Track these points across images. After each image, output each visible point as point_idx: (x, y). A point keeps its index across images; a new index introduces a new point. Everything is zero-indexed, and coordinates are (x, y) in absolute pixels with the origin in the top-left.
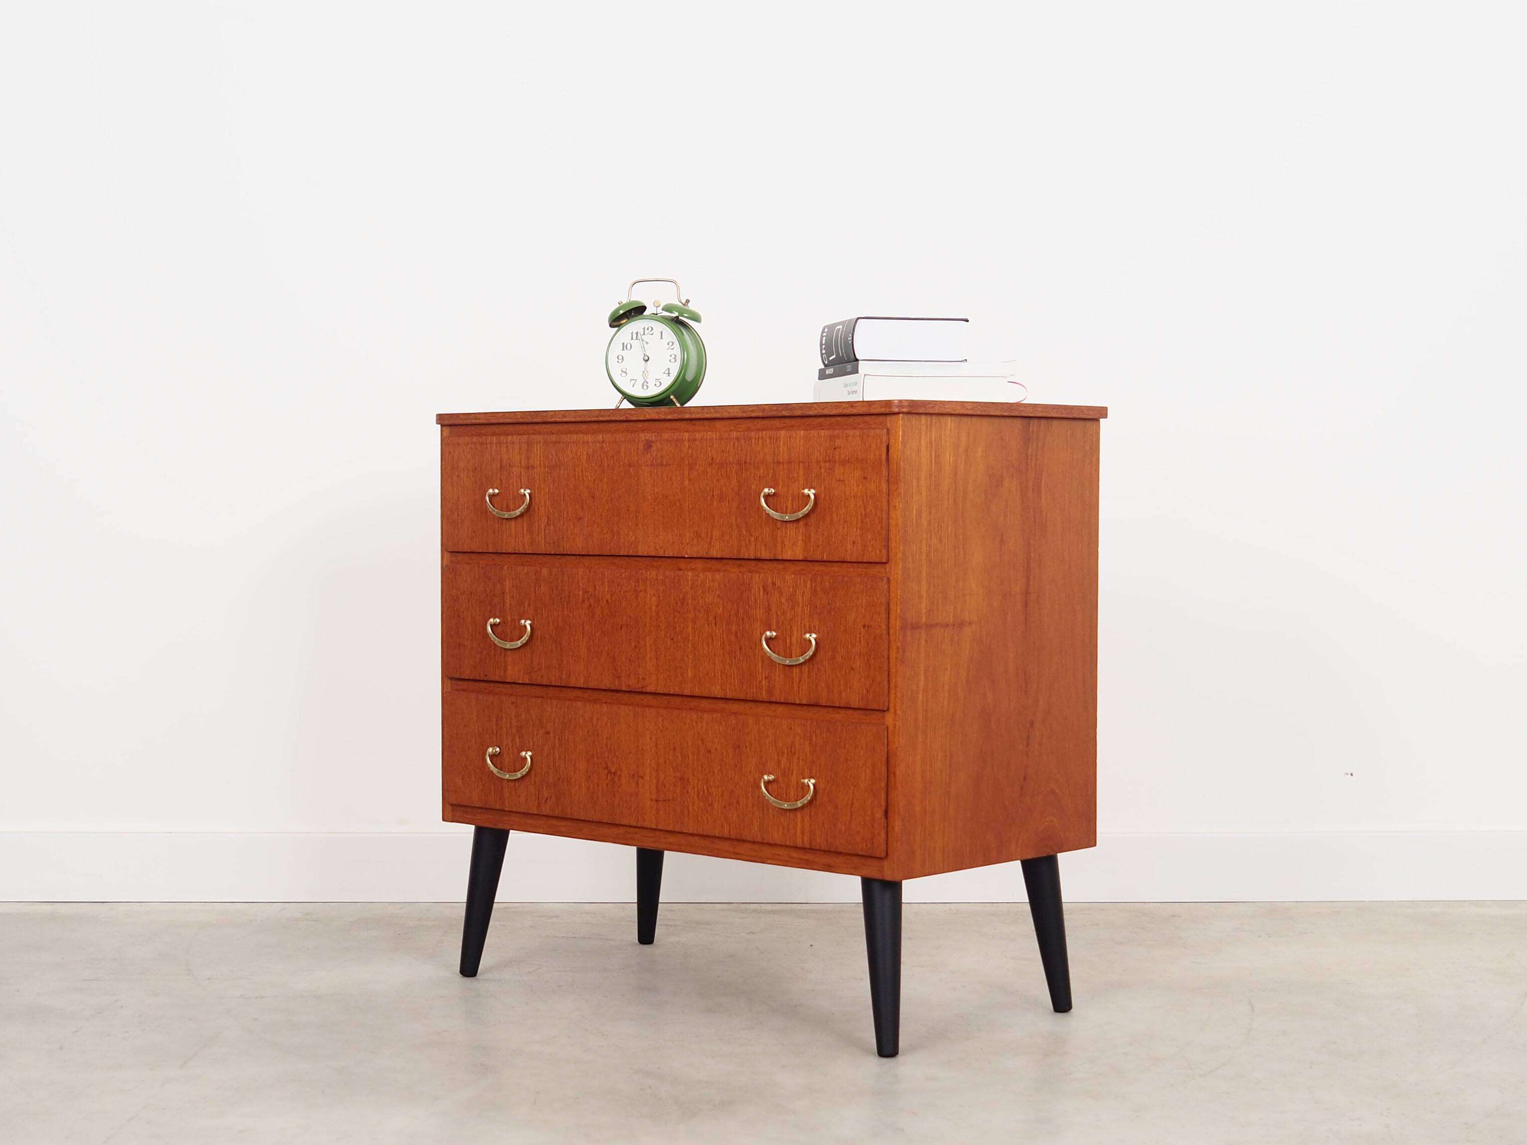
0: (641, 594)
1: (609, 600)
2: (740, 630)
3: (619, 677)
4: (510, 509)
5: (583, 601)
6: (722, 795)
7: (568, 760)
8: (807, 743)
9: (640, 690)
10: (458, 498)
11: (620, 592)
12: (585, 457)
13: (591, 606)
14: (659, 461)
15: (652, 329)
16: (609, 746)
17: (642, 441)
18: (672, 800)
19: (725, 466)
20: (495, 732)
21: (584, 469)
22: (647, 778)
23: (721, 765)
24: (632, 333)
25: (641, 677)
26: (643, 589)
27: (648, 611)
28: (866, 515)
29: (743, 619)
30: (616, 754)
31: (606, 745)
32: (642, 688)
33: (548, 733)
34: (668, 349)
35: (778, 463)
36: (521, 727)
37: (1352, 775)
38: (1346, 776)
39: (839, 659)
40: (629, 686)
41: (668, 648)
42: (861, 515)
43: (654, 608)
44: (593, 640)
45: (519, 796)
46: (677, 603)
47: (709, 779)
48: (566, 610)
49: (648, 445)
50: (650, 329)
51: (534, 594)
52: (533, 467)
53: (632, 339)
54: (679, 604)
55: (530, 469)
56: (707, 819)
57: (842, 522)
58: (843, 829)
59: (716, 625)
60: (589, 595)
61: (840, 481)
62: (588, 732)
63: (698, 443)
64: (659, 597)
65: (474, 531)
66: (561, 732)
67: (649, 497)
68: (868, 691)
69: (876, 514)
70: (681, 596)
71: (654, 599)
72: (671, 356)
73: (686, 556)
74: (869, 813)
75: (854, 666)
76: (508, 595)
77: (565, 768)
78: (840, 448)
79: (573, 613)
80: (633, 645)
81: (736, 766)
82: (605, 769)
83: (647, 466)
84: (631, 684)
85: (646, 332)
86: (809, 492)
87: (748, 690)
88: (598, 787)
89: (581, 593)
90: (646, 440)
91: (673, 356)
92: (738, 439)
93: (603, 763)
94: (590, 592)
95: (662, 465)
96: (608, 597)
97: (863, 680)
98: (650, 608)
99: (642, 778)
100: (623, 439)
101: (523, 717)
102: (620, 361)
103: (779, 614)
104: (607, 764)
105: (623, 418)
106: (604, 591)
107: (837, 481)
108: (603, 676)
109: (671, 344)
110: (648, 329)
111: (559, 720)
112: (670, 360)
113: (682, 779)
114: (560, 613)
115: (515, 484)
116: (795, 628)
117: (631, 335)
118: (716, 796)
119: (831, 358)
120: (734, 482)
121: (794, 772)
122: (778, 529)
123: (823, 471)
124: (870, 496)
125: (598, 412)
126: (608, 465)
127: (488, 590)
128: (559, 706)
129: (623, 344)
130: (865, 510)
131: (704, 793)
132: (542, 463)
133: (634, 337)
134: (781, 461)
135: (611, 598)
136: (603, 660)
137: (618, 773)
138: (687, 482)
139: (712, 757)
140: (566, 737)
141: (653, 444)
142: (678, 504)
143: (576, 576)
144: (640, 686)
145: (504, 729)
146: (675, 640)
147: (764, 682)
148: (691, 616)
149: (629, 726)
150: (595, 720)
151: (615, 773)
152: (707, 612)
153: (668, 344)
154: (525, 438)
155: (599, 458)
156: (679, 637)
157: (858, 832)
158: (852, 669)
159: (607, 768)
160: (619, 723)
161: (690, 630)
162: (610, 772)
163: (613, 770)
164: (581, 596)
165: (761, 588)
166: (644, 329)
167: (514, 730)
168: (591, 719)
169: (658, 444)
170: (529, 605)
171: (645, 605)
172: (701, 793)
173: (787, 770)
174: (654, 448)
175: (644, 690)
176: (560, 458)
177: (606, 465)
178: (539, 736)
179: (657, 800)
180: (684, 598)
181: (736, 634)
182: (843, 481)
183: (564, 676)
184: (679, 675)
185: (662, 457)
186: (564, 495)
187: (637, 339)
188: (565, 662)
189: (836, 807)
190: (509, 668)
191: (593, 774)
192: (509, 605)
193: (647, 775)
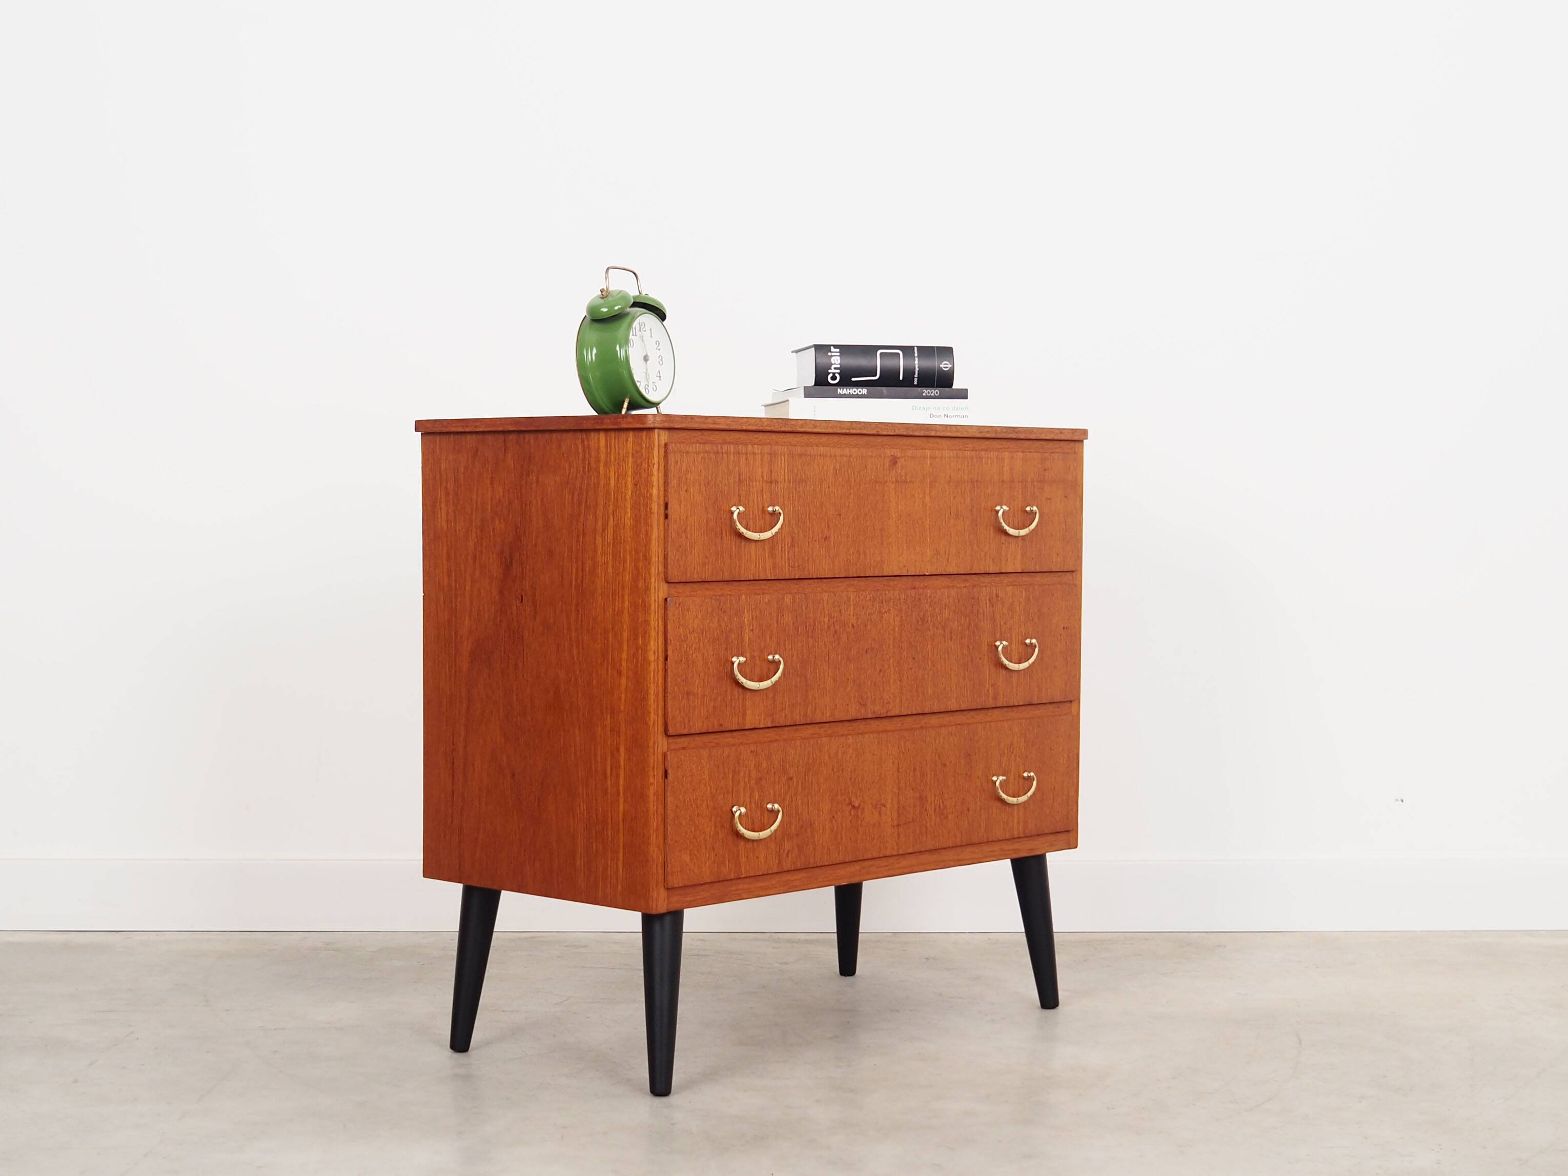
0: (885, 616)
1: (855, 625)
2: (973, 642)
3: (865, 705)
5: (829, 628)
6: (955, 806)
7: (812, 804)
8: (1022, 740)
9: (885, 715)
10: (687, 518)
11: (865, 614)
12: (832, 471)
13: (836, 632)
14: (903, 478)
16: (853, 780)
17: (888, 457)
18: (912, 821)
19: (959, 484)
20: (730, 789)
22: (889, 805)
23: (954, 777)
25: (886, 702)
27: (891, 632)
29: (974, 633)
30: (860, 787)
31: (850, 779)
32: (887, 712)
33: (791, 779)
35: (1003, 482)
36: (760, 779)
40: (874, 712)
41: (911, 669)
42: (1063, 530)
43: (897, 629)
44: (839, 668)
45: (757, 857)
46: (918, 622)
47: (944, 793)
49: (894, 461)
51: (776, 624)
52: (777, 482)
54: (920, 623)
56: (943, 832)
59: (951, 640)
62: (833, 769)
63: (938, 460)
64: (902, 617)
65: (707, 557)
66: (805, 775)
67: (894, 516)
70: (921, 614)
71: (898, 619)
73: (927, 574)
76: (747, 630)
77: (808, 813)
78: (1048, 469)
79: (818, 642)
80: (878, 669)
81: (967, 775)
82: (848, 805)
83: (892, 482)
84: (876, 710)
87: (978, 699)
88: (842, 825)
89: (826, 619)
90: (892, 456)
92: (972, 458)
93: (847, 799)
94: (835, 618)
96: (854, 621)
98: (894, 629)
99: (884, 806)
100: (870, 454)
101: (764, 765)
103: (1002, 624)
104: (850, 799)
105: (874, 432)
106: (850, 615)
108: (850, 706)
111: (803, 762)
113: (921, 798)
120: (968, 500)
122: (1002, 544)
125: (849, 424)
126: (857, 481)
127: (723, 625)
128: (803, 746)
132: (786, 476)
134: (1005, 480)
136: (849, 689)
138: (928, 499)
140: (810, 780)
141: (898, 460)
142: (920, 523)
143: (821, 601)
144: (885, 711)
145: (742, 784)
146: (916, 658)
147: (990, 690)
148: (930, 633)
149: (873, 754)
150: (840, 754)
151: (858, 807)
152: (944, 629)
154: (766, 449)
155: (846, 473)
156: (923, 655)
158: (1056, 667)
159: (850, 803)
160: (864, 753)
161: (929, 646)
162: (854, 807)
163: (857, 805)
165: (988, 601)
167: (753, 782)
168: (837, 753)
169: (903, 460)
170: (771, 638)
171: (889, 627)
172: (938, 808)
174: (899, 464)
175: (889, 714)
176: (806, 473)
177: (853, 480)
178: (780, 784)
179: (898, 826)
180: (924, 615)
183: (809, 713)
184: (920, 694)
185: (906, 474)
186: (810, 512)
188: (810, 697)
190: (749, 712)
191: (837, 813)
192: (749, 639)
193: (889, 801)
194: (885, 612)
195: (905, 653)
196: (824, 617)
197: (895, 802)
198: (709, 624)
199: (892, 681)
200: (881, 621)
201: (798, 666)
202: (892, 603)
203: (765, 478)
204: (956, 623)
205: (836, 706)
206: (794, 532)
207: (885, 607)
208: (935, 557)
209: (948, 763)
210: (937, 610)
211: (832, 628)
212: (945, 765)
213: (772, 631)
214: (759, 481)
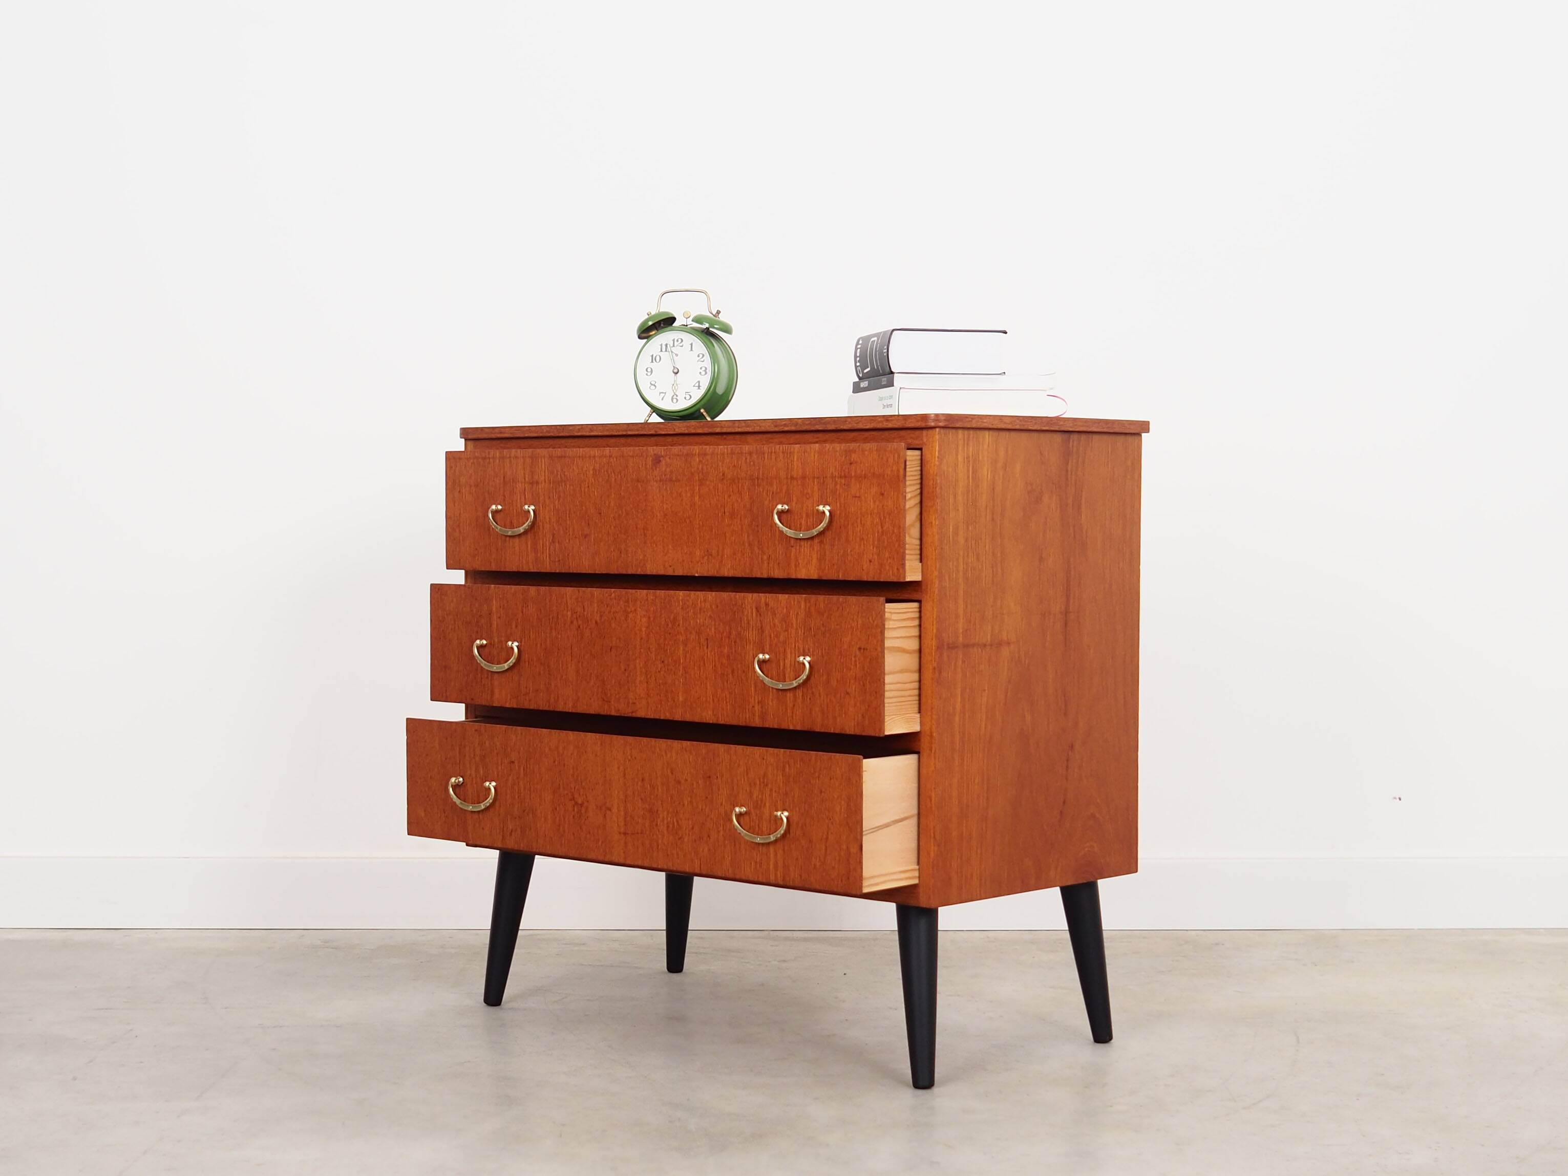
0: (631, 615)
1: (599, 621)
2: (732, 653)
3: (608, 702)
4: (514, 526)
5: (572, 622)
6: (693, 828)
7: (534, 791)
8: (780, 774)
11: (610, 612)
12: (591, 472)
13: (579, 627)
14: (668, 476)
15: (682, 340)
16: (575, 776)
17: (651, 456)
18: (641, 833)
19: (736, 481)
20: (458, 761)
21: (590, 484)
22: (615, 810)
23: (691, 797)
24: (661, 345)
25: (631, 702)
26: (633, 609)
27: (638, 632)
28: (883, 532)
29: (735, 642)
30: (583, 784)
33: (513, 762)
34: (698, 361)
35: (792, 478)
36: (485, 756)
37: (1400, 799)
38: (1395, 800)
39: (834, 683)
41: (659, 671)
42: (878, 532)
43: (644, 629)
44: (582, 663)
45: (483, 828)
46: (668, 625)
47: (678, 811)
48: (553, 631)
49: (657, 460)
50: (680, 341)
51: (521, 614)
52: (537, 483)
53: (661, 351)
54: (670, 625)
55: (535, 485)
56: (677, 853)
57: (858, 539)
58: (818, 864)
59: (707, 647)
60: (578, 616)
61: (856, 497)
62: (554, 762)
63: (708, 457)
64: (649, 618)
65: (477, 549)
66: (527, 762)
67: (658, 515)
68: (863, 716)
69: (893, 531)
70: (672, 617)
71: (644, 620)
72: (701, 368)
74: (844, 847)
75: (849, 690)
76: (495, 617)
77: (530, 799)
78: (856, 462)
79: (561, 634)
80: (623, 668)
81: (707, 798)
82: (571, 800)
83: (656, 481)
85: (676, 344)
86: (824, 509)
87: (740, 716)
88: (564, 819)
89: (569, 613)
90: (655, 455)
91: (704, 369)
92: (752, 454)
93: (570, 794)
94: (578, 613)
95: (671, 480)
96: (597, 617)
97: (858, 704)
98: (641, 630)
99: (610, 809)
100: (631, 454)
101: (487, 745)
102: (649, 374)
103: (772, 636)
104: (573, 795)
106: (593, 612)
107: (853, 497)
108: (593, 699)
109: (701, 356)
110: (677, 341)
111: (523, 749)
112: (700, 373)
113: (651, 810)
114: (548, 635)
115: (519, 501)
116: (788, 651)
117: (660, 347)
118: (686, 829)
119: (865, 371)
120: (746, 497)
121: (767, 804)
122: (791, 547)
123: (838, 487)
124: (887, 513)
126: (615, 479)
127: (476, 610)
129: (652, 356)
130: (882, 528)
131: (674, 826)
132: (547, 477)
133: (664, 349)
134: (795, 476)
135: (601, 619)
136: (592, 683)
137: (586, 804)
138: (697, 498)
139: (682, 788)
140: (531, 767)
141: (662, 459)
142: (688, 521)
143: (565, 596)
144: (629, 712)
145: (468, 758)
146: (666, 662)
147: (756, 707)
148: (681, 638)
149: (596, 755)
150: (561, 748)
151: (582, 805)
152: (699, 633)
153: (698, 356)
154: (529, 454)
155: (606, 473)
156: (670, 660)
157: (834, 868)
158: (848, 693)
159: (573, 799)
161: (681, 652)
162: (576, 803)
163: (580, 802)
164: (569, 616)
165: (754, 609)
166: (674, 340)
167: (477, 759)
168: (557, 747)
169: (667, 458)
170: (516, 626)
171: (635, 627)
172: (671, 826)
173: (759, 802)
174: (663, 463)
176: (566, 474)
177: (613, 480)
178: (504, 765)
179: (625, 834)
180: (675, 619)
181: (728, 656)
182: (859, 497)
183: (553, 701)
184: (669, 700)
185: (671, 472)
186: (570, 511)
187: (666, 351)
188: (553, 686)
189: (811, 841)
190: (496, 692)
191: (559, 805)
192: (497, 625)
193: (615, 806)
194: (631, 612)
195: (653, 655)
196: (568, 611)
197: (622, 809)
198: (462, 608)
199: (638, 682)
200: (626, 620)
201: (542, 655)
202: (638, 603)
203: (527, 479)
204: (713, 629)
205: (578, 698)
206: (554, 529)
207: (631, 606)
208: (706, 558)
209: (683, 781)
210: (691, 614)
211: (575, 622)
212: (679, 782)
213: (517, 619)
214: (522, 483)
